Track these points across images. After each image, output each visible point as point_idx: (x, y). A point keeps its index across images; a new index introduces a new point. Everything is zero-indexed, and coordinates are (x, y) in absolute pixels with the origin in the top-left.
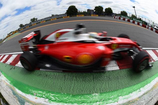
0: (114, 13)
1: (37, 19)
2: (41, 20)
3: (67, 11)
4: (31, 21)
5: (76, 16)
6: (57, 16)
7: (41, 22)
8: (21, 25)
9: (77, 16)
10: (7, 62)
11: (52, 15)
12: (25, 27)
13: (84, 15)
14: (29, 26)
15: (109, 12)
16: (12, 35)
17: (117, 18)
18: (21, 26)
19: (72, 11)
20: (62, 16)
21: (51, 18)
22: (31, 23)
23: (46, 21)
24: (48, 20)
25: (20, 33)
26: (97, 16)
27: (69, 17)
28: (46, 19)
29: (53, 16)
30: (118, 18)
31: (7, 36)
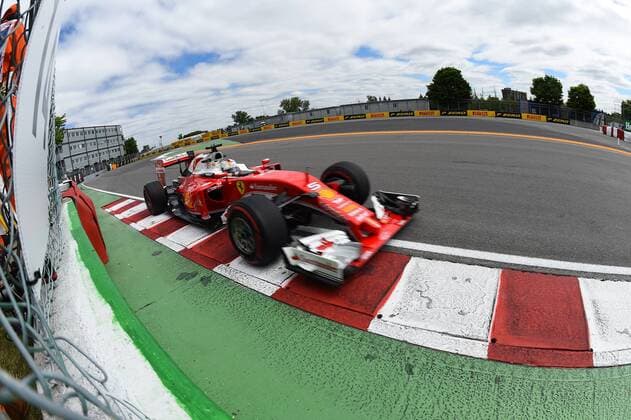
0: (599, 112)
1: (307, 104)
2: (326, 112)
3: (429, 87)
4: (282, 109)
5: (466, 115)
6: (391, 105)
7: (326, 119)
8: (238, 113)
9: (470, 112)
10: (169, 237)
11: (370, 98)
12: (257, 124)
13: (493, 113)
14: (277, 126)
15: (582, 104)
16: (198, 142)
17: (612, 135)
18: (241, 117)
19: (449, 91)
20: (411, 106)
21: (366, 108)
22: (281, 114)
23: (347, 117)
24: (356, 116)
25: (237, 144)
26: (542, 122)
27: (437, 112)
28: (347, 109)
29: (372, 100)
30: (615, 134)
31: (175, 140)
